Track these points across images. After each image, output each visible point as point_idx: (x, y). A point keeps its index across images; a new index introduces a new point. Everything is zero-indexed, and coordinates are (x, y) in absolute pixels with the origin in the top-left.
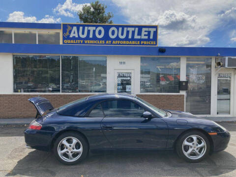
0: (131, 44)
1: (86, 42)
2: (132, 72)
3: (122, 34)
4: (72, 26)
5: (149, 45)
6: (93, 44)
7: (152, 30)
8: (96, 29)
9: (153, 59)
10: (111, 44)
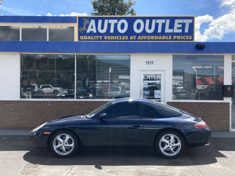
0: (160, 40)
1: (106, 38)
2: (162, 73)
3: (150, 28)
4: (90, 19)
5: (183, 40)
6: (114, 40)
7: (188, 22)
8: (118, 22)
9: (189, 58)
10: (137, 39)
